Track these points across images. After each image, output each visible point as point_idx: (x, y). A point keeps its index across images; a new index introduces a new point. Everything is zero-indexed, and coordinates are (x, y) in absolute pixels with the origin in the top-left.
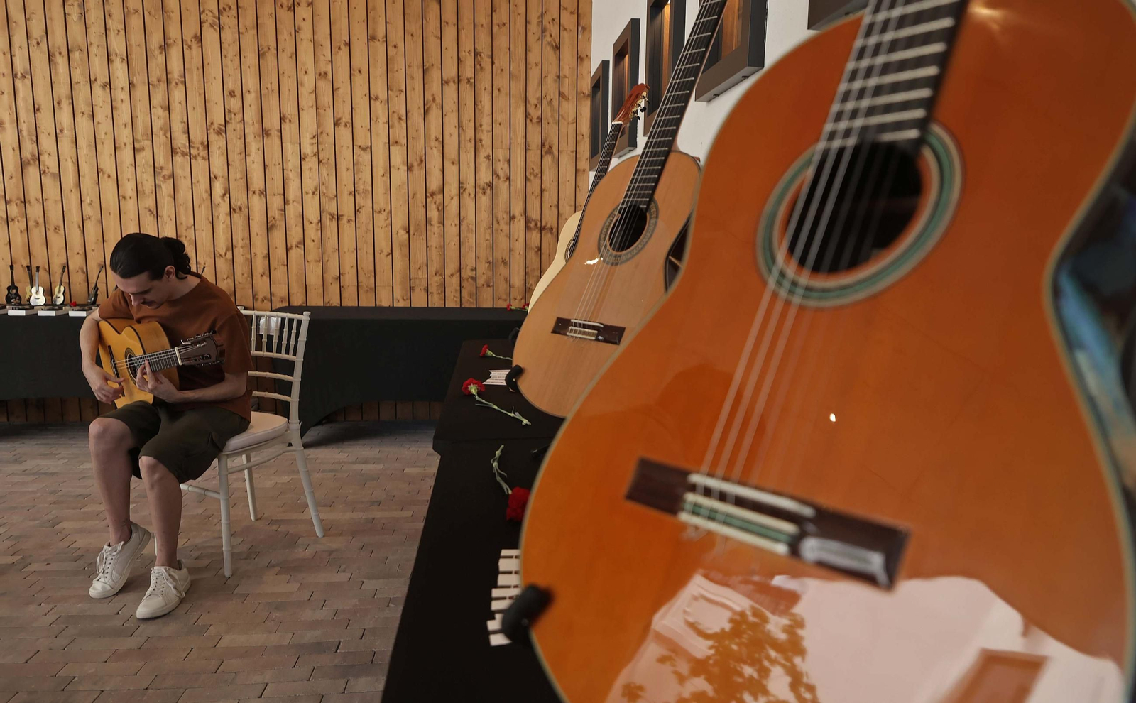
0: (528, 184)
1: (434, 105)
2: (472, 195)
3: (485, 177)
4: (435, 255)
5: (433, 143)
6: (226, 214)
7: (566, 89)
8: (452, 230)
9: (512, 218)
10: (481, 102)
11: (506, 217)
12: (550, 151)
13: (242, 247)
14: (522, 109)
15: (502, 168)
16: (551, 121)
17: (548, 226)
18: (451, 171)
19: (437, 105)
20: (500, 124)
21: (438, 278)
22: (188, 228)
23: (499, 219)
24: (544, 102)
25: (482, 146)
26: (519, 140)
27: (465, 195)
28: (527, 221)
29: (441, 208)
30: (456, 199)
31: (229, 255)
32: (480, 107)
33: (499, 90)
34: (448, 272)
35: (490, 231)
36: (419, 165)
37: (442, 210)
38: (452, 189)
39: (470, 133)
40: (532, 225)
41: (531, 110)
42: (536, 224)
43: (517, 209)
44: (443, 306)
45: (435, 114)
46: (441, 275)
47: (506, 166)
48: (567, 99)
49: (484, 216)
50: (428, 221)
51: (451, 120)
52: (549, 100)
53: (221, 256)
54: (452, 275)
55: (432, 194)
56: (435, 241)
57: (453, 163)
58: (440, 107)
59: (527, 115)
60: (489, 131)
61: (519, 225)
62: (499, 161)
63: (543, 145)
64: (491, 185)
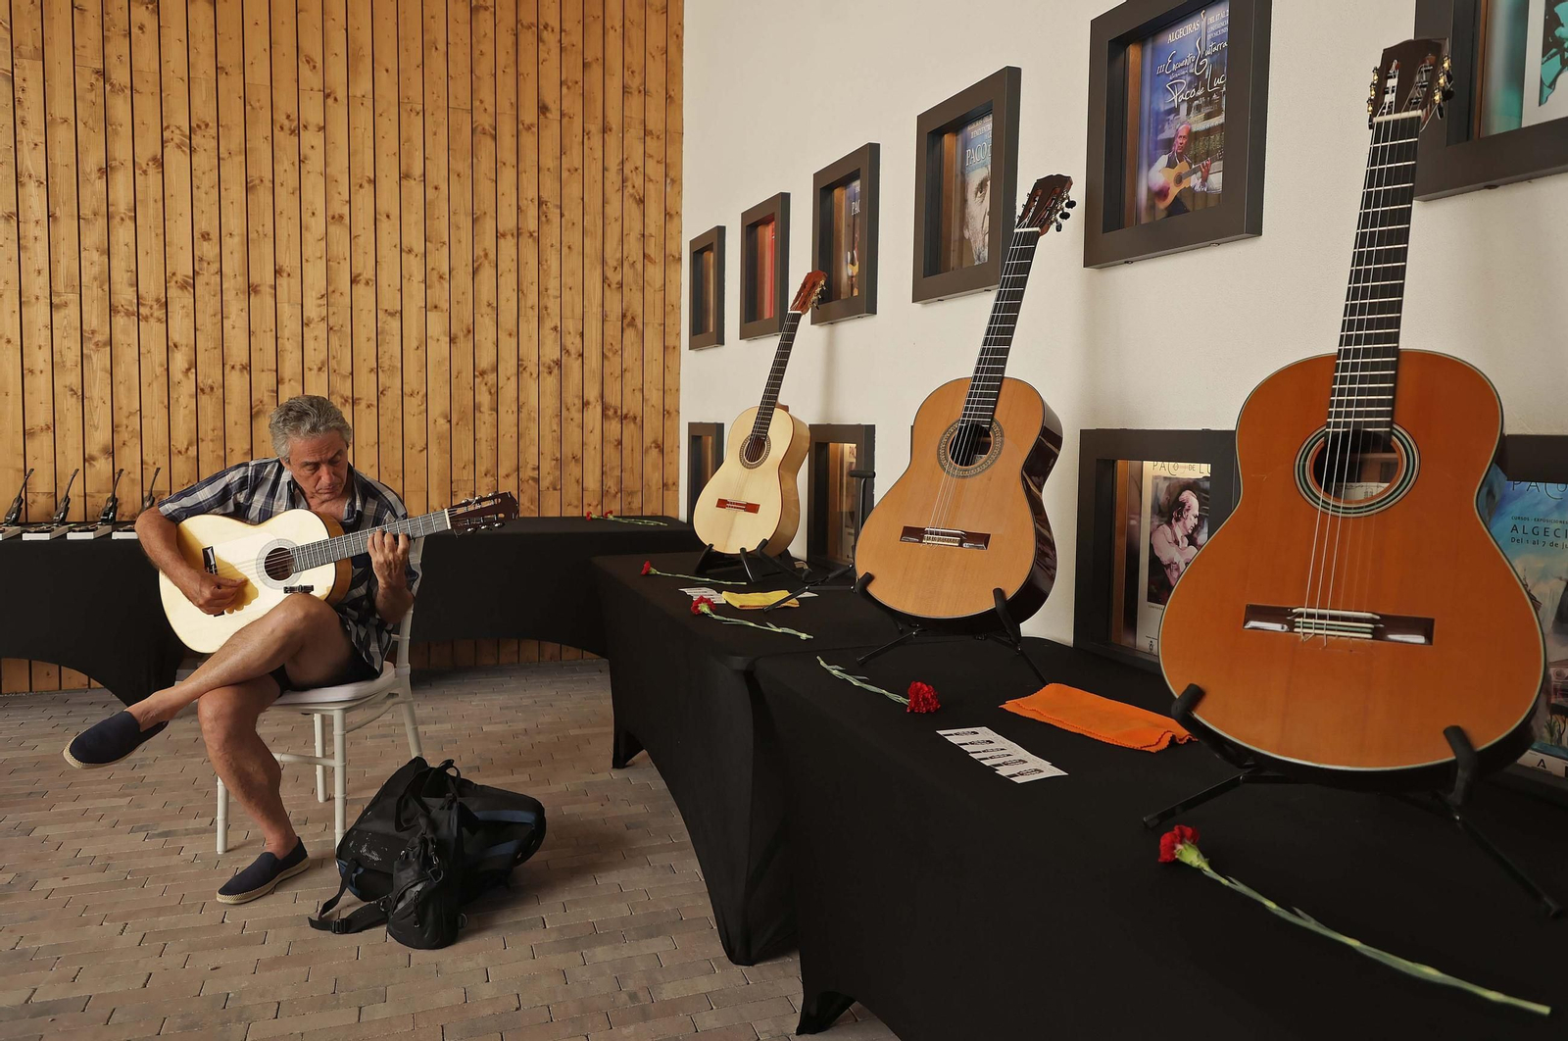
0: (606, 363)
1: (486, 263)
2: (535, 375)
3: (551, 352)
4: (484, 449)
5: (485, 309)
6: (191, 396)
7: (652, 250)
8: (508, 419)
9: (585, 404)
10: (546, 261)
11: (578, 403)
12: (632, 323)
13: (212, 441)
14: (599, 271)
15: (573, 342)
16: (634, 287)
17: (631, 414)
18: (508, 346)
19: (490, 263)
20: (570, 289)
21: (489, 480)
22: (131, 414)
23: (569, 405)
24: (625, 264)
25: (548, 314)
26: (594, 310)
27: (526, 375)
28: (605, 409)
29: (493, 390)
30: (514, 379)
31: (193, 451)
32: (545, 267)
33: (569, 247)
34: (502, 472)
35: (557, 420)
36: (466, 336)
37: (495, 393)
38: (508, 366)
39: (532, 298)
40: (611, 413)
41: (610, 273)
42: (616, 412)
43: (592, 394)
45: (487, 274)
46: (493, 476)
47: (578, 340)
48: (652, 262)
49: (550, 403)
50: (476, 407)
51: (508, 282)
52: (631, 262)
53: (180, 452)
54: (507, 476)
55: (483, 373)
56: (485, 432)
57: (510, 335)
58: (493, 264)
59: (604, 279)
60: (556, 297)
61: (594, 413)
62: (570, 333)
63: (624, 316)
64: (559, 363)
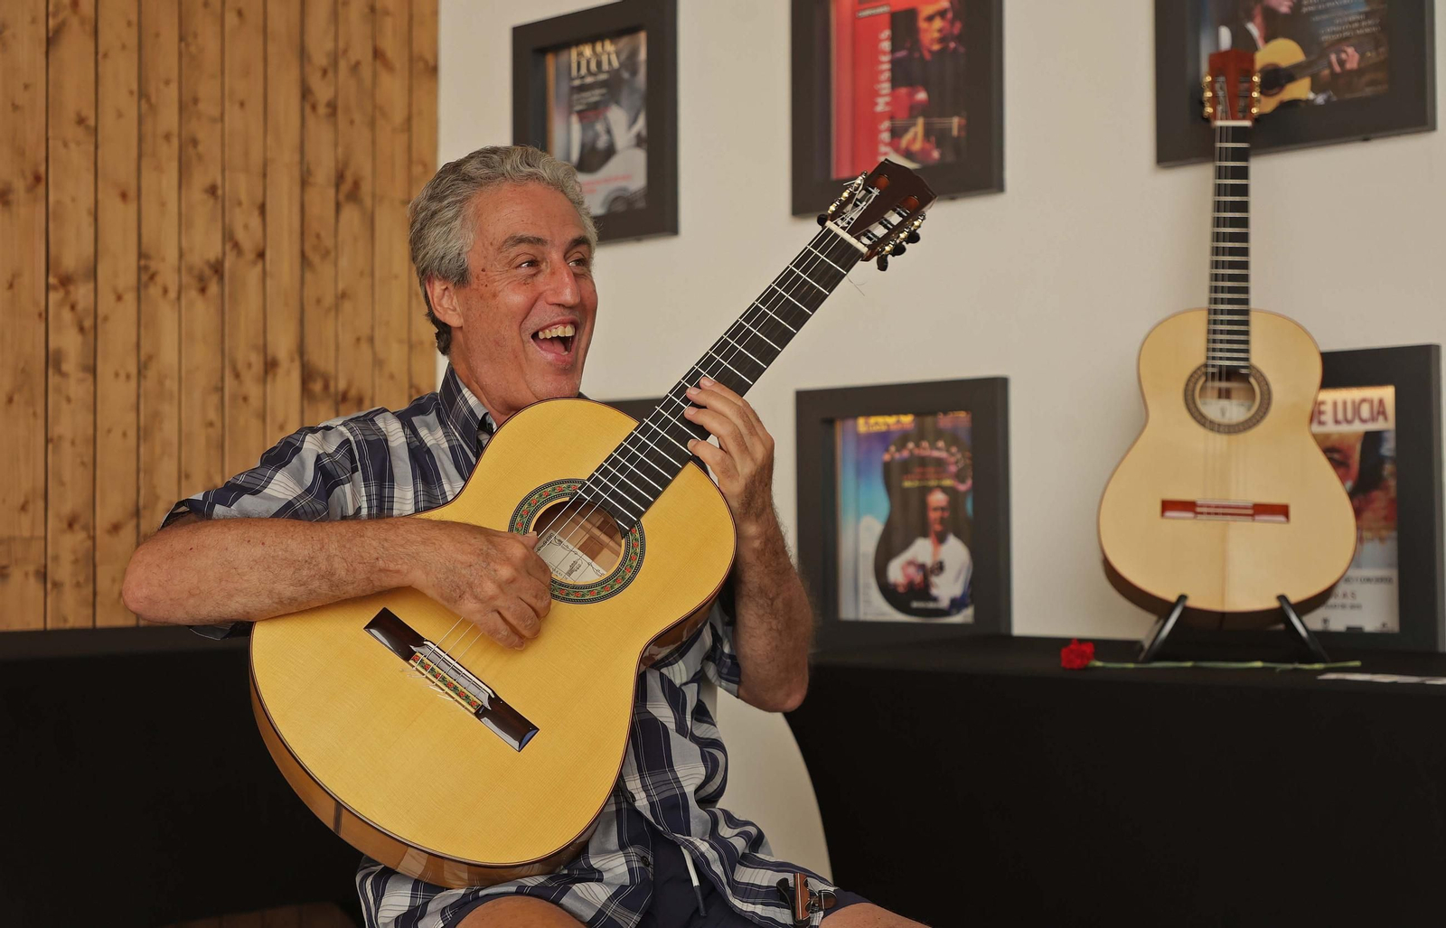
0: (308, 276)
1: (74, 22)
2: (172, 294)
3: (206, 245)
4: (68, 462)
5: (72, 131)
7: (391, 46)
8: (117, 393)
9: (270, 366)
10: (195, 36)
11: (256, 360)
12: (354, 195)
14: (293, 74)
15: (246, 226)
16: (357, 117)
17: (353, 393)
18: (118, 216)
19: (83, 22)
20: (242, 104)
21: (77, 539)
23: (241, 366)
24: (343, 65)
25: (200, 157)
26: (286, 158)
27: (154, 291)
28: (307, 375)
29: (88, 323)
30: (130, 298)
32: (193, 49)
33: (240, 13)
34: (104, 517)
35: (215, 399)
36: (30, 190)
37: (91, 329)
38: (120, 268)
39: (169, 118)
40: (317, 387)
41: (316, 82)
42: (326, 387)
43: (283, 345)
44: (89, 624)
45: (75, 46)
46: (85, 528)
47: (255, 221)
48: (389, 67)
49: (202, 357)
50: (53, 360)
51: (121, 71)
52: (353, 61)
54: (115, 528)
55: (66, 281)
56: (69, 423)
57: (124, 196)
58: (89, 28)
59: (306, 93)
60: (213, 120)
61: (288, 383)
62: (240, 204)
63: (340, 177)
64: (217, 268)
